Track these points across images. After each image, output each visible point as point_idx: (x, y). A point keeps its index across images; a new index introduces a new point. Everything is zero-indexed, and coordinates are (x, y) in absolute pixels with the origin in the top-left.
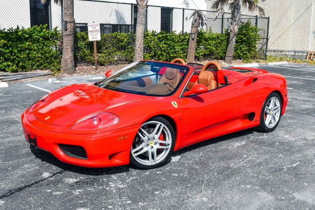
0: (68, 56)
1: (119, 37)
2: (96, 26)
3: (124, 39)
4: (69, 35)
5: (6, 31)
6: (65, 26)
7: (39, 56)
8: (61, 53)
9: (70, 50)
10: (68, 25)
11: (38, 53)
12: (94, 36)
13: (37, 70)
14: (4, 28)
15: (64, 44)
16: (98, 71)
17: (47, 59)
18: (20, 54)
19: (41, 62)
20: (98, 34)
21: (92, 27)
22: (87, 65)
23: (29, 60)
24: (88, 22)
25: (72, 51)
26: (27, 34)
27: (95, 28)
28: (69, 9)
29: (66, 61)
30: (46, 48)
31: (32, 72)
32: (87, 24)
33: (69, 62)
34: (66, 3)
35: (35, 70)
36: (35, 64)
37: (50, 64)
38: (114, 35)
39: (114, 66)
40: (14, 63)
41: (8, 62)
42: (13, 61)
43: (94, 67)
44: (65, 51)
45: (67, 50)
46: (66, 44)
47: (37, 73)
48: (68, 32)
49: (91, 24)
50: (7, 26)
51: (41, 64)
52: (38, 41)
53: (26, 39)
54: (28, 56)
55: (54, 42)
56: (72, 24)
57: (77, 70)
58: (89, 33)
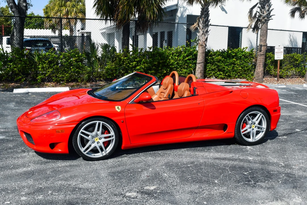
0: (260, 69)
1: (296, 57)
2: (281, 49)
3: (299, 59)
4: (262, 55)
5: (221, 51)
6: (260, 48)
7: (240, 69)
8: (255, 68)
9: (262, 66)
10: (263, 48)
11: (239, 67)
12: (279, 55)
13: (238, 79)
14: (220, 49)
15: (258, 61)
16: (279, 82)
17: (245, 71)
18: (229, 67)
19: (241, 73)
20: (281, 55)
21: (278, 49)
22: (271, 77)
23: (233, 71)
24: (276, 45)
25: (263, 66)
26: (233, 53)
27: (280, 50)
28: (264, 36)
29: (257, 73)
30: (245, 64)
31: (235, 80)
32: (274, 47)
33: (260, 74)
34: (262, 32)
35: (236, 78)
36: (237, 74)
37: (247, 75)
38: (292, 55)
39: (289, 79)
40: (224, 73)
41: (221, 72)
42: (223, 71)
43: (276, 79)
44: (258, 66)
45: (260, 65)
46: (259, 61)
47: (238, 81)
48: (262, 53)
49: (277, 47)
50: (222, 48)
51: (241, 75)
52: (240, 59)
53: (233, 57)
54: (233, 69)
55: (250, 59)
56: (265, 47)
57: (264, 80)
58: (275, 54)
